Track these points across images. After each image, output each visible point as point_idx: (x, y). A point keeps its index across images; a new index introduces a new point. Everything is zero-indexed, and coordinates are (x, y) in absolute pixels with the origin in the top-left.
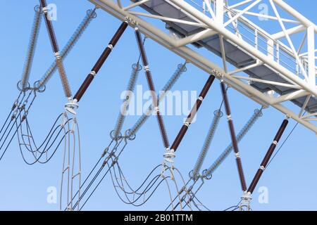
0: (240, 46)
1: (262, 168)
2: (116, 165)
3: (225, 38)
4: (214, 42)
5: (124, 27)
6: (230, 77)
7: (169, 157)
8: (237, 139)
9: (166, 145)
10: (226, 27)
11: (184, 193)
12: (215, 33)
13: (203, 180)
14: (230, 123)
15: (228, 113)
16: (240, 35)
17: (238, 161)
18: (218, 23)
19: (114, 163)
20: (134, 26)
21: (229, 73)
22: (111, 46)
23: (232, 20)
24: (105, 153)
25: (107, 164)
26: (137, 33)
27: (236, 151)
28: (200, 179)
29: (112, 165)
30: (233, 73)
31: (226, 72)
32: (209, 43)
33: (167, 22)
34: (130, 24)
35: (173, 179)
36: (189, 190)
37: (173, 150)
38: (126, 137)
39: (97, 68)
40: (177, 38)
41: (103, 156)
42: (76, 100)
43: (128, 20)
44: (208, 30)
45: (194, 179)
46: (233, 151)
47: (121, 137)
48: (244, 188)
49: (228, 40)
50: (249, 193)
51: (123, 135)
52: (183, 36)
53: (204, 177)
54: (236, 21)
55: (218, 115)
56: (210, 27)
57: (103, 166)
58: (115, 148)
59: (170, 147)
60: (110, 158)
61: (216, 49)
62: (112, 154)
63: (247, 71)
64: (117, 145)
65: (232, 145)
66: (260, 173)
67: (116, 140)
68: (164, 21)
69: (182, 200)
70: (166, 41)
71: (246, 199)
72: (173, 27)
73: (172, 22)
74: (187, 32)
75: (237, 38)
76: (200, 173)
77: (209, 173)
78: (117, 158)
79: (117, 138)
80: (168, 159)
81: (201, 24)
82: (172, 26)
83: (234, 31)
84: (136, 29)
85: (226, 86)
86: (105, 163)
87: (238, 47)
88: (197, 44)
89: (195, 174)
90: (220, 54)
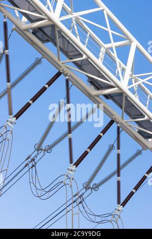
0: (135, 103)
1: (134, 191)
2: (34, 167)
3: (127, 96)
4: (119, 98)
5: (59, 74)
6: (125, 124)
7: (71, 170)
8: (121, 167)
9: (71, 162)
10: (129, 89)
11: (77, 197)
12: (120, 91)
13: (92, 191)
14: (118, 155)
15: (118, 148)
16: (137, 96)
17: (119, 183)
18: (124, 85)
19: (33, 166)
20: (66, 75)
21: (124, 121)
22: (47, 86)
23: (134, 85)
24: (28, 158)
25: (28, 166)
26: (67, 81)
27: (119, 175)
28: (90, 189)
29: (32, 168)
30: (127, 121)
31: (123, 120)
32: (115, 98)
33: (89, 77)
34: (63, 73)
35: (71, 186)
36: (81, 196)
37: (75, 166)
38: (45, 150)
39: (34, 99)
40: (94, 90)
41: (27, 160)
42: (15, 118)
43: (63, 70)
44: (116, 88)
45: (86, 189)
46: (116, 175)
47: (42, 149)
48: (119, 202)
49: (128, 98)
50: (122, 206)
51: (43, 148)
52: (98, 89)
53: (93, 188)
54: (137, 86)
55: (111, 148)
56: (118, 87)
57: (25, 167)
58: (36, 156)
59: (73, 164)
60: (31, 162)
61: (119, 102)
62: (33, 160)
63: (137, 122)
64: (38, 154)
65: (116, 171)
66: (132, 194)
67: (38, 151)
68: (87, 76)
69: (75, 201)
70: (86, 90)
71: (118, 210)
72: (92, 82)
73: (92, 78)
74: (101, 87)
75: (135, 98)
76: (91, 185)
77: (97, 186)
78: (36, 163)
79: (39, 149)
80: (70, 172)
81: (112, 84)
82: (92, 80)
83: (134, 93)
84: (67, 77)
85: (121, 129)
86: (27, 165)
87: (135, 105)
88: (107, 96)
89: (87, 186)
90: (121, 107)
